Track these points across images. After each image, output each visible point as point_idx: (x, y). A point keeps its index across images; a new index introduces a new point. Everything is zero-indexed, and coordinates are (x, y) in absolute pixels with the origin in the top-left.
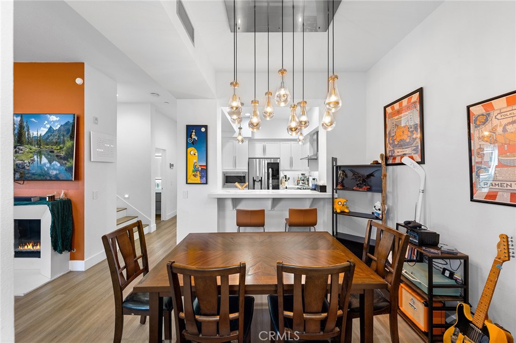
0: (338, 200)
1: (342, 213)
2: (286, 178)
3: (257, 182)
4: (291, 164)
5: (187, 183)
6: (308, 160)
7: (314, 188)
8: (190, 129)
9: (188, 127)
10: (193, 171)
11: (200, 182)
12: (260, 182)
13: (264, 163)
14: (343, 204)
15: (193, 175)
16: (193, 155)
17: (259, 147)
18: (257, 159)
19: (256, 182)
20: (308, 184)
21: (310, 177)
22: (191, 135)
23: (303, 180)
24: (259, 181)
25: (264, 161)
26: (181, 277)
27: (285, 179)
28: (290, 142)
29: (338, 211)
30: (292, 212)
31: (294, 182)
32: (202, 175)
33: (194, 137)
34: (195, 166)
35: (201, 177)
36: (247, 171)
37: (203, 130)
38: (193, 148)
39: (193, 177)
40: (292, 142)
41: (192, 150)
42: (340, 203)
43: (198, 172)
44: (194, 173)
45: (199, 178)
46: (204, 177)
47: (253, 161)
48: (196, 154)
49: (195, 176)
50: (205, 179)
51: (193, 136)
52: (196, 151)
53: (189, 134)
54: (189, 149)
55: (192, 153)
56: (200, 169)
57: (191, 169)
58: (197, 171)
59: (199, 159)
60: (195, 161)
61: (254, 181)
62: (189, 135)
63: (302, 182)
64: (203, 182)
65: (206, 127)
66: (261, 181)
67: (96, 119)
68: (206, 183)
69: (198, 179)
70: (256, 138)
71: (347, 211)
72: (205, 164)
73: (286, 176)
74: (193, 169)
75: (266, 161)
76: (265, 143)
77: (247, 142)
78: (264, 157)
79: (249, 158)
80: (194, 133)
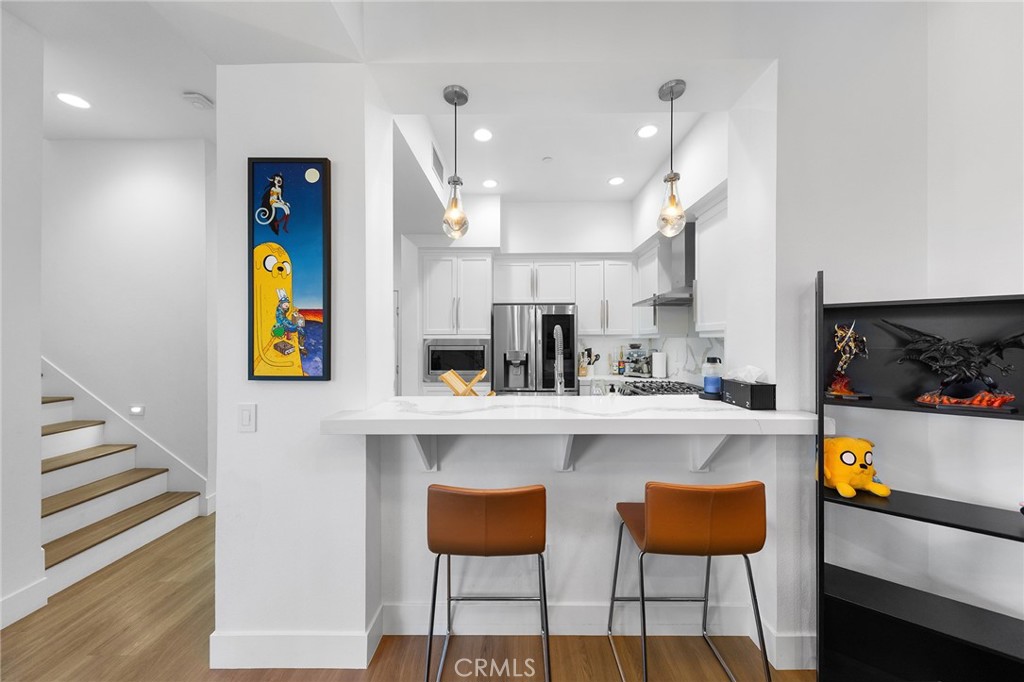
0: (841, 445)
1: (863, 499)
2: (589, 356)
3: (516, 366)
4: (605, 319)
5: (252, 376)
6: (655, 306)
7: (711, 389)
8: (262, 172)
9: (255, 165)
10: (275, 333)
11: (300, 373)
12: (523, 367)
13: (535, 317)
14: (861, 461)
15: (276, 347)
16: (276, 271)
17: (519, 275)
18: (516, 307)
19: (511, 367)
20: (650, 372)
21: (655, 355)
22: (268, 195)
23: (636, 362)
24: (522, 363)
25: (532, 312)
27: (586, 360)
28: (601, 263)
29: (846, 491)
31: (611, 365)
32: (307, 346)
33: (277, 202)
34: (282, 313)
35: (305, 355)
36: (489, 337)
37: (312, 175)
38: (275, 246)
39: (273, 354)
40: (607, 262)
41: (272, 255)
42: (848, 458)
43: (295, 336)
44: (277, 341)
45: (295, 357)
46: (315, 352)
47: (505, 312)
48: (288, 267)
49: (282, 349)
50: (319, 359)
51: (273, 198)
52: (286, 257)
53: (260, 193)
54: (261, 251)
55: (271, 263)
56: (301, 323)
57: (267, 322)
58: (288, 331)
59: (298, 286)
60: (282, 294)
61: (507, 364)
62: (258, 196)
63: (633, 365)
64: (311, 373)
65: (323, 165)
66: (525, 363)
68: (326, 376)
69: (293, 363)
70: (511, 251)
71: (880, 490)
73: (589, 351)
74: (274, 322)
75: (539, 312)
76: (537, 265)
77: (489, 260)
78: (532, 302)
79: (494, 304)
80: (277, 190)
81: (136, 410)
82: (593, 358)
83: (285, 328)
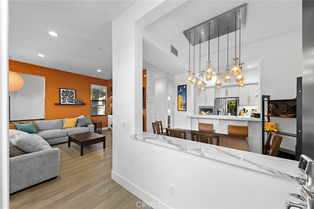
0: (268, 123)
2: (244, 110)
3: (221, 112)
4: (249, 101)
9: (178, 87)
14: (272, 125)
18: (222, 99)
25: (225, 100)
26: (169, 132)
28: (248, 86)
30: (230, 127)
33: (181, 90)
34: (181, 103)
35: (184, 108)
36: (214, 106)
37: (185, 87)
41: (180, 96)
45: (183, 108)
47: (220, 100)
48: (182, 98)
49: (181, 107)
50: (185, 109)
52: (182, 96)
55: (180, 97)
57: (180, 104)
58: (182, 105)
59: (183, 100)
60: (181, 101)
61: (218, 112)
62: (179, 90)
65: (186, 85)
67: (149, 88)
68: (186, 111)
69: (182, 109)
72: (185, 102)
75: (226, 100)
76: (227, 88)
77: (214, 89)
78: (226, 97)
79: (216, 98)
80: (181, 89)
81: (158, 116)
82: (246, 111)
83: (181, 105)
